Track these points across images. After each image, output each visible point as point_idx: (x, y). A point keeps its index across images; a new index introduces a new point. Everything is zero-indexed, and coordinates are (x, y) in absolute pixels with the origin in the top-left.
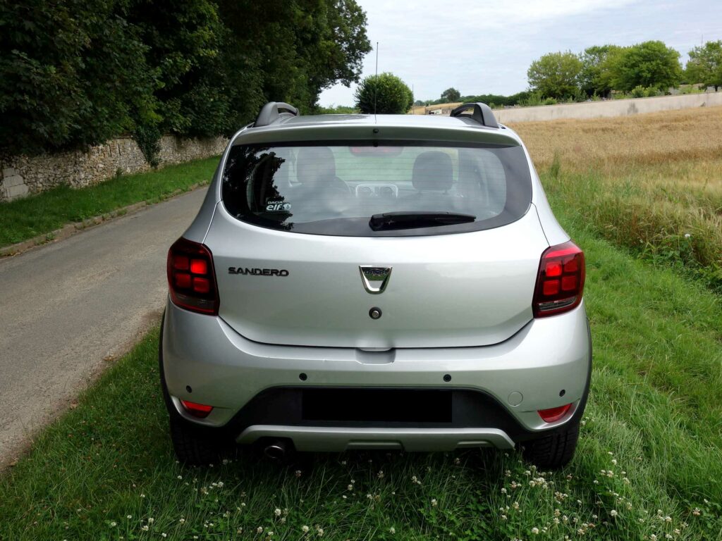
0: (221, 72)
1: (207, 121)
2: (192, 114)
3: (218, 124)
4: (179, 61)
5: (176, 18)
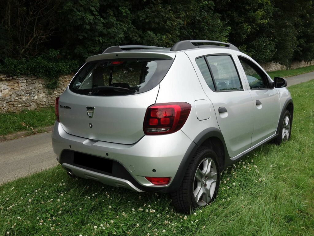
0: (273, 30)
2: (253, 52)
3: (266, 56)
4: (245, 27)
5: (245, 7)
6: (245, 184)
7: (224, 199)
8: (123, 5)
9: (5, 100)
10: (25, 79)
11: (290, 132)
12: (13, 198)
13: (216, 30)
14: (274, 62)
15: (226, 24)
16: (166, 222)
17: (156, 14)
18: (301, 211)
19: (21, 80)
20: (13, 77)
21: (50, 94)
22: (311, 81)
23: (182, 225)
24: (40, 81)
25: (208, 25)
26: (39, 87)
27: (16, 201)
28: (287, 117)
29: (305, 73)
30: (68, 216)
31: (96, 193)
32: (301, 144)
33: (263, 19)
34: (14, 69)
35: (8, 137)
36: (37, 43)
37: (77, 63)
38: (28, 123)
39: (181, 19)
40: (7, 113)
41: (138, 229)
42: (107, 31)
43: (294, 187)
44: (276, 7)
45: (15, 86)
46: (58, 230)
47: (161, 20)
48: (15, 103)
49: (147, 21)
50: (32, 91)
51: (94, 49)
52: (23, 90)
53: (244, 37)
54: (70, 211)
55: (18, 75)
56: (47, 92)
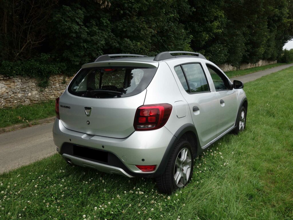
0: (226, 38)
1: (216, 58)
2: (210, 55)
3: (221, 59)
4: (204, 35)
5: (204, 19)
6: (213, 168)
7: (198, 181)
8: (104, 17)
9: (2, 97)
10: (20, 79)
11: (245, 124)
12: (20, 184)
13: (180, 38)
14: (227, 64)
15: (188, 33)
16: (153, 201)
17: (132, 24)
18: (259, 190)
19: (16, 80)
20: (9, 77)
21: (42, 91)
22: (257, 80)
23: (167, 204)
24: (33, 81)
25: (174, 33)
26: (33, 85)
27: (22, 186)
28: (243, 112)
29: (251, 73)
30: (70, 198)
31: (92, 179)
32: (255, 134)
33: (218, 29)
34: (11, 70)
35: (7, 129)
36: (31, 48)
37: (65, 65)
38: (23, 117)
39: (152, 28)
40: (5, 108)
41: (130, 208)
42: (90, 38)
43: (252, 170)
44: (228, 19)
45: (11, 85)
46: (63, 211)
47: (135, 30)
48: (12, 99)
49: (124, 30)
50: (26, 89)
51: (80, 54)
52: (19, 88)
53: (203, 44)
54: (71, 195)
55: (14, 75)
56: (39, 89)
